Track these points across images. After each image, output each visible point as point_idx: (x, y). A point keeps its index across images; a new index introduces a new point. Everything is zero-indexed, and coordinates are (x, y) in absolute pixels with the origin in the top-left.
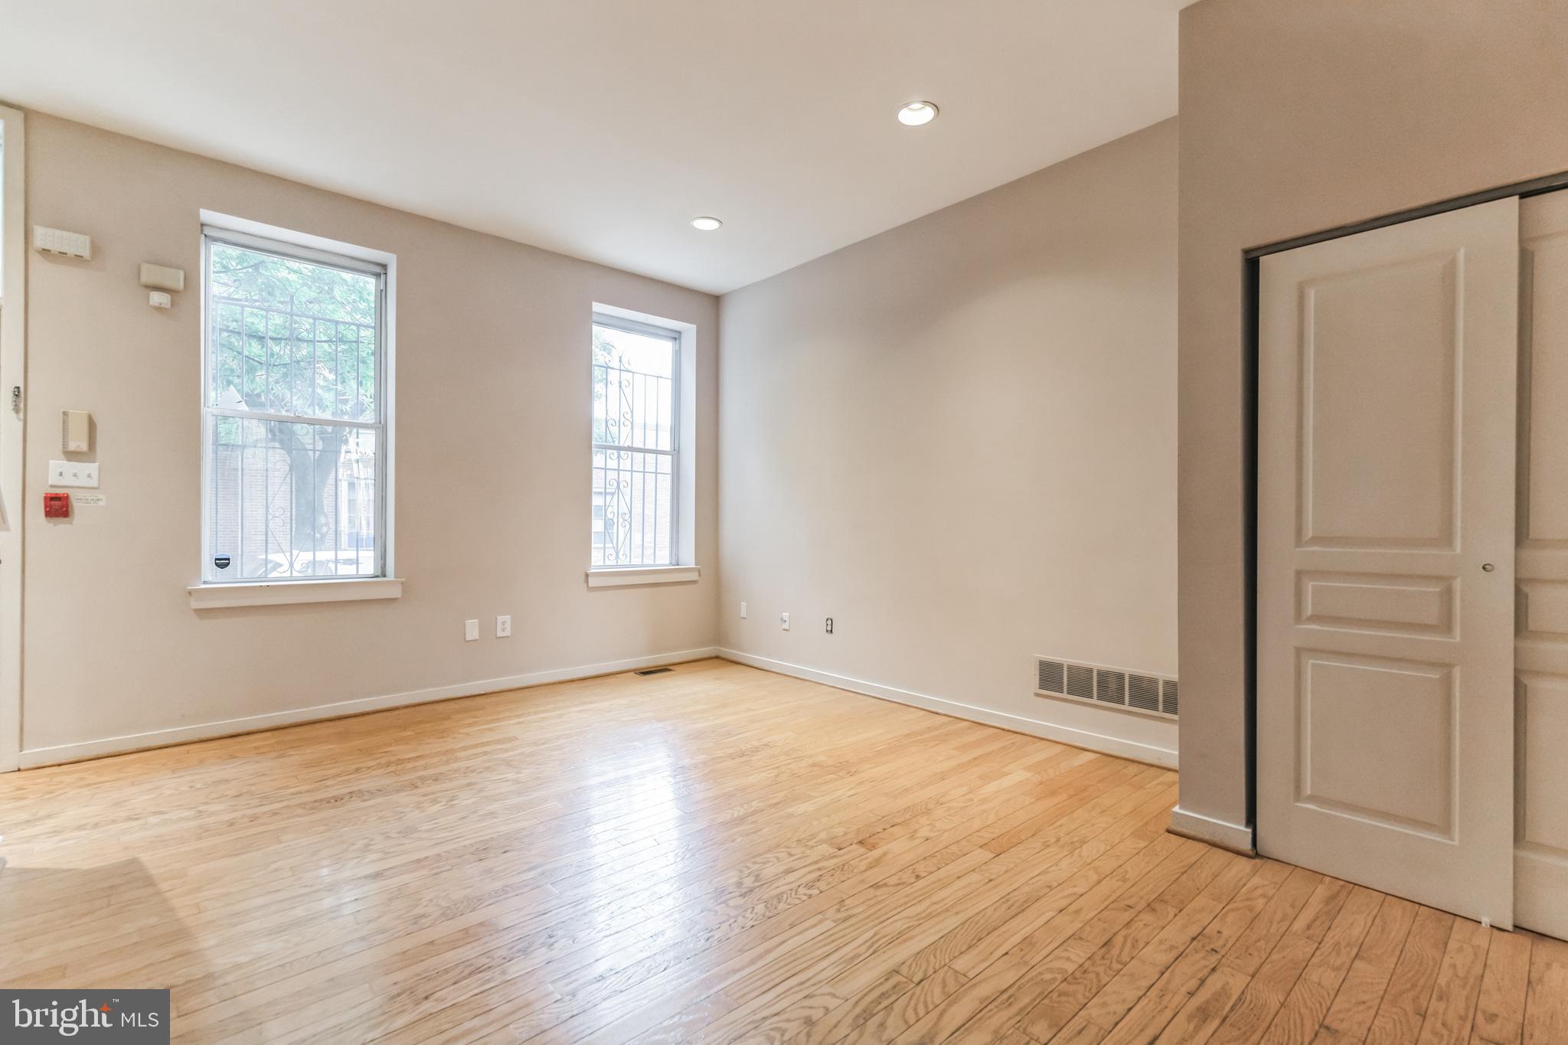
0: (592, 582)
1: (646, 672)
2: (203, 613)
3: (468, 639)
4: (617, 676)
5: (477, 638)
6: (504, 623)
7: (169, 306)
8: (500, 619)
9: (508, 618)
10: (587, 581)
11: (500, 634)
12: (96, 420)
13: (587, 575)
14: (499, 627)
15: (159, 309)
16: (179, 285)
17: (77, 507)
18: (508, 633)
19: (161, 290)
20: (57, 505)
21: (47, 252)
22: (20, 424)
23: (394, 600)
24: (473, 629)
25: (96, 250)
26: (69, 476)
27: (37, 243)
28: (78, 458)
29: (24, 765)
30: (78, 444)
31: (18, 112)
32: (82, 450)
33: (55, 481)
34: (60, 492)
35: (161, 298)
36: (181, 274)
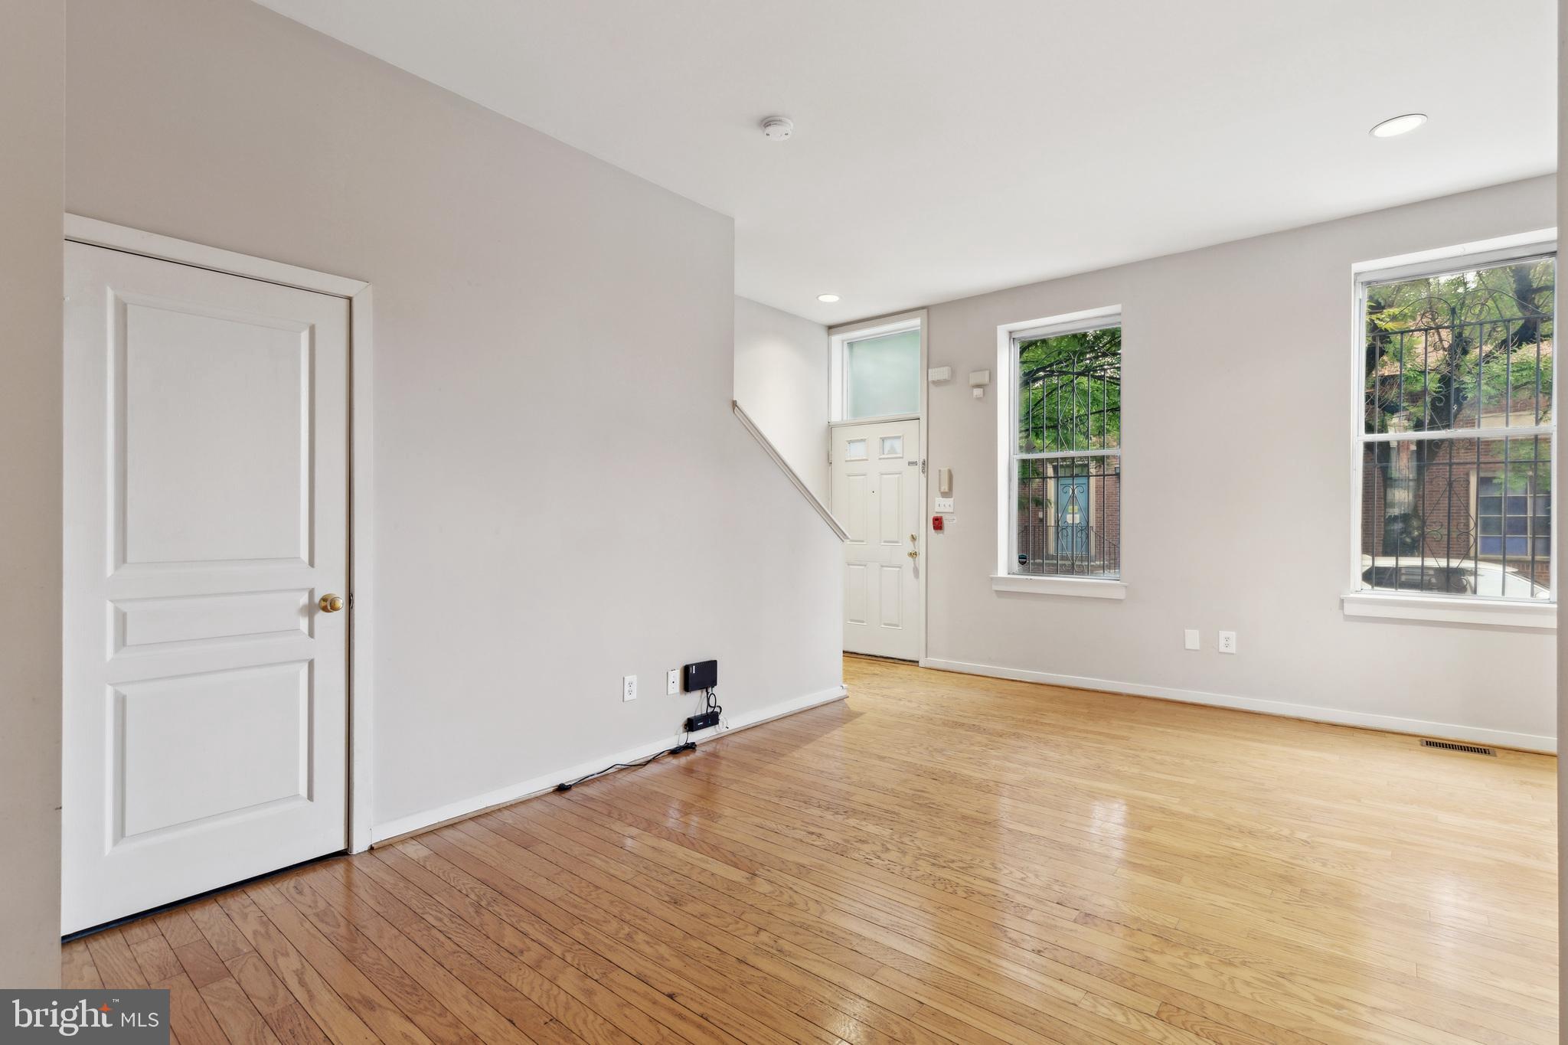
0: (1350, 609)
1: (1432, 743)
2: (1000, 593)
3: (1187, 647)
4: (1387, 735)
5: (1198, 648)
6: (1227, 639)
7: (982, 396)
8: (1223, 634)
9: (1232, 635)
10: (1342, 607)
11: (1222, 649)
12: (953, 473)
13: (1342, 601)
14: (1222, 642)
15: (979, 399)
16: (986, 380)
17: (946, 523)
18: (1233, 649)
19: (978, 386)
20: (938, 524)
21: (934, 382)
22: (925, 479)
23: (1120, 601)
24: (1193, 639)
25: (953, 373)
26: (942, 505)
27: (930, 379)
28: (945, 495)
29: (928, 666)
30: (945, 488)
31: (925, 310)
32: (947, 490)
33: (937, 509)
34: (939, 515)
35: (978, 392)
36: (987, 373)
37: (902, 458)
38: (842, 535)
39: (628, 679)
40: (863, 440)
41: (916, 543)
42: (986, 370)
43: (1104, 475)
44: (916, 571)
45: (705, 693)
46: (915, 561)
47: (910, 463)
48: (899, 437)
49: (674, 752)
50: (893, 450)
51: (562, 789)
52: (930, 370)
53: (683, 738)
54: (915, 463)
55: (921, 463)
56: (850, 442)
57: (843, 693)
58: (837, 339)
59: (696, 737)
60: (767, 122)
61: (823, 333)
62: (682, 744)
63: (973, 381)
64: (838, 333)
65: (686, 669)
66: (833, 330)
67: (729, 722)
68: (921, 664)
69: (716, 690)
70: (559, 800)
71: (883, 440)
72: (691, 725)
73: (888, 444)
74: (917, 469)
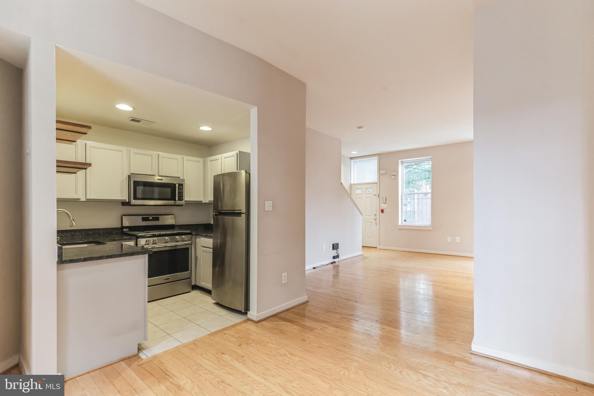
2: (400, 229)
3: (448, 241)
5: (451, 242)
8: (457, 238)
9: (459, 238)
11: (456, 241)
12: (387, 197)
16: (396, 174)
17: (384, 211)
18: (459, 241)
19: (394, 175)
20: (382, 211)
21: (381, 174)
22: (379, 199)
23: (430, 230)
24: (449, 239)
25: (386, 172)
26: (383, 206)
27: (380, 173)
28: (384, 203)
29: (380, 248)
30: (384, 202)
31: (379, 155)
32: (385, 202)
33: (382, 207)
34: (383, 209)
35: (393, 177)
36: (396, 172)
37: (372, 194)
38: (362, 214)
39: (324, 246)
40: (361, 189)
41: (376, 216)
42: (395, 171)
43: (426, 199)
44: (376, 224)
45: (336, 251)
46: (376, 221)
47: (374, 195)
48: (371, 188)
49: (332, 263)
50: (369, 191)
51: (314, 268)
52: (380, 171)
53: (333, 260)
54: (376, 195)
55: (378, 195)
56: (357, 189)
57: (362, 253)
58: (352, 161)
59: (336, 260)
60: (360, 128)
61: (349, 160)
62: (333, 261)
63: (392, 175)
64: (353, 160)
65: (333, 245)
66: (352, 159)
67: (341, 258)
68: (377, 248)
69: (338, 250)
70: (314, 270)
71: (366, 189)
72: (334, 258)
73: (368, 190)
74: (377, 197)
